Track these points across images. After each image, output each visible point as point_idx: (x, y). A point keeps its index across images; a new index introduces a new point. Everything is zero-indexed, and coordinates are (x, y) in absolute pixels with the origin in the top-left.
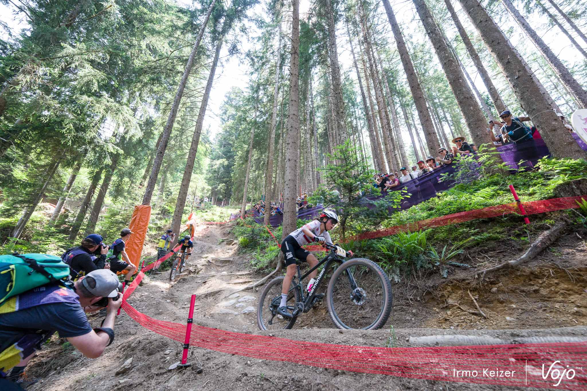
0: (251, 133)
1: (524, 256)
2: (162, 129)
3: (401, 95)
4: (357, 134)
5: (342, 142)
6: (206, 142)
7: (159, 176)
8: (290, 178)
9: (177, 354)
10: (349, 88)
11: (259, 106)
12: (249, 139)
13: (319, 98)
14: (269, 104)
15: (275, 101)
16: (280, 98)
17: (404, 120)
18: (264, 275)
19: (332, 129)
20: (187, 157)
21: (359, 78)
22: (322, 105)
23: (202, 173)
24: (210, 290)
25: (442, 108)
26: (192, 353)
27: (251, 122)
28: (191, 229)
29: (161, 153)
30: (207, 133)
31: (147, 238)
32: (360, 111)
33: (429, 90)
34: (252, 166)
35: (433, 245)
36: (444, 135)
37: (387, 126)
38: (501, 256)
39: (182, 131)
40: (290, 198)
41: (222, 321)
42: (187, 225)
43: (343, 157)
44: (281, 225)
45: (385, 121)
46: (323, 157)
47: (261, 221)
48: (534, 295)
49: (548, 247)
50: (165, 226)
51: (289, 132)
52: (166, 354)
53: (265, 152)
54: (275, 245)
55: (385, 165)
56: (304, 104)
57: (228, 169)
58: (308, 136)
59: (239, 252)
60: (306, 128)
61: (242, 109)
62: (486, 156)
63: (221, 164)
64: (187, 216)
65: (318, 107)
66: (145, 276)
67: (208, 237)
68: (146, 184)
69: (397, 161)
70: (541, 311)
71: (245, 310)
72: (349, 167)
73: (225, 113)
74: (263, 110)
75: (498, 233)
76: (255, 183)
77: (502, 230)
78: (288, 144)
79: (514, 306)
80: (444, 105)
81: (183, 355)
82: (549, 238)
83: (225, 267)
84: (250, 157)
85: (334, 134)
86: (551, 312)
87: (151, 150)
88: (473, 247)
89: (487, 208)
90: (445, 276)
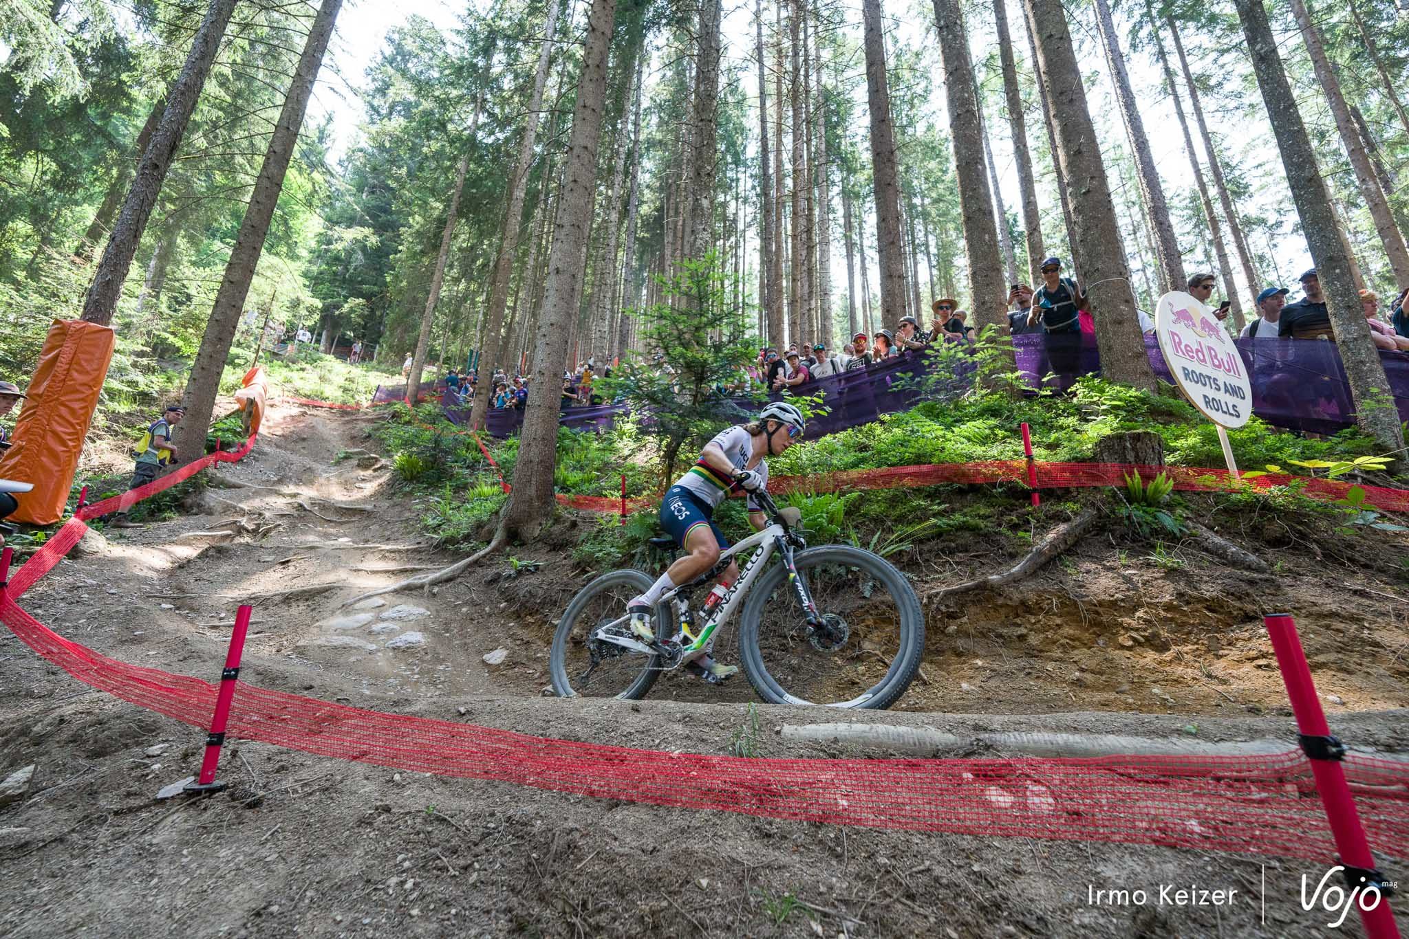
0: (458, 171)
1: (1017, 568)
2: (161, 88)
3: (848, 166)
4: (733, 239)
5: (695, 253)
6: (312, 166)
7: (147, 239)
8: (553, 319)
9: (185, 756)
10: (733, 112)
11: (489, 96)
12: (449, 186)
13: (655, 119)
14: (516, 99)
15: (537, 97)
16: (551, 88)
17: (842, 230)
18: (457, 555)
19: (677, 213)
20: (248, 199)
21: (763, 95)
22: (660, 142)
23: (294, 257)
24: (300, 585)
25: (924, 219)
26: (234, 754)
27: (459, 138)
28: (250, 414)
29: (156, 167)
30: (321, 140)
31: (100, 420)
32: (750, 183)
33: (906, 172)
34: (451, 266)
35: (856, 527)
36: (916, 284)
37: (804, 236)
38: (976, 564)
39: (235, 115)
40: (546, 373)
41: (328, 665)
42: (239, 400)
43: (695, 291)
44: (515, 435)
45: (803, 222)
46: (643, 280)
47: (462, 417)
48: (1018, 645)
49: (1059, 555)
50: (163, 392)
51: (567, 195)
52: (148, 756)
53: (492, 234)
54: (493, 484)
55: (783, 329)
56: (614, 126)
57: (378, 258)
58: (614, 216)
59: (390, 491)
60: (610, 192)
61: (437, 93)
62: (990, 351)
63: (357, 241)
64: (240, 374)
65: (652, 144)
66: (91, 533)
67: (304, 439)
68: (98, 253)
69: (811, 326)
70: (1022, 675)
71: (397, 639)
72: (704, 319)
73: (382, 91)
74: (497, 110)
75: (980, 517)
76: (456, 314)
77: (988, 511)
78: (560, 226)
79: (979, 663)
80: (929, 214)
81: (206, 759)
82: (1064, 538)
83: (347, 526)
84: (446, 239)
85: (679, 227)
86: (1038, 677)
87: (122, 149)
88: (929, 540)
89: (972, 463)
90: (867, 594)
